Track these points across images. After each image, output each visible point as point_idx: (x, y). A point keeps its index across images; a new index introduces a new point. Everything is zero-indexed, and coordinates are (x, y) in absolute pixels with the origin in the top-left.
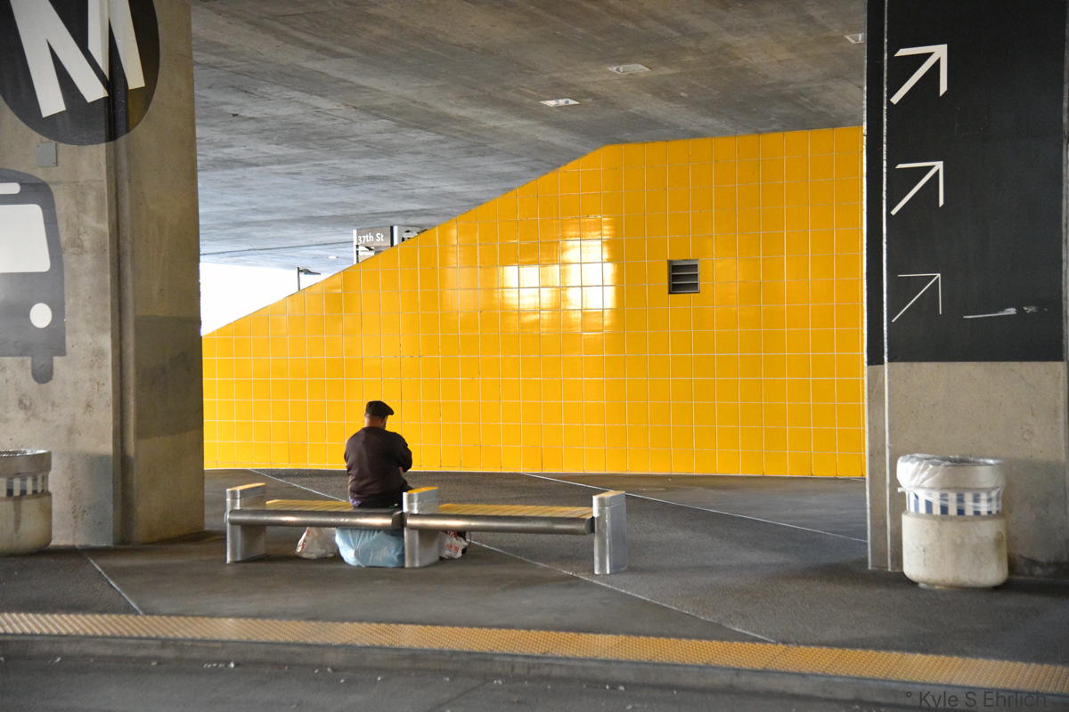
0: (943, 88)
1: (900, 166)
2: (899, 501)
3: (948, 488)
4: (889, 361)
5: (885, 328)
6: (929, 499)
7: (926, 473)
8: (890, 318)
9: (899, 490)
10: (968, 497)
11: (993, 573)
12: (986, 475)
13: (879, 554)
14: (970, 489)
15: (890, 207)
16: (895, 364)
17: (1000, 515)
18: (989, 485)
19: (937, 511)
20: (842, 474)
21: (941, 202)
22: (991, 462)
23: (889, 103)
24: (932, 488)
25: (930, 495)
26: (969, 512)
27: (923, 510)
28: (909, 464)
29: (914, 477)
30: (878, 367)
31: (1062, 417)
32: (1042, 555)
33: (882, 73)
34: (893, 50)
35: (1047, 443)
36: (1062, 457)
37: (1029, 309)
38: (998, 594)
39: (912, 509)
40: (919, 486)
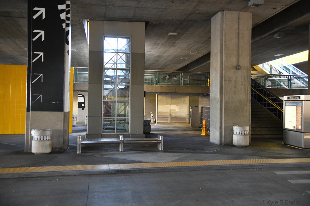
0: (43, 60)
1: (34, 74)
2: (32, 138)
3: (41, 135)
4: (31, 111)
5: (30, 105)
6: (37, 137)
7: (37, 133)
8: (31, 103)
9: (32, 136)
10: (45, 137)
11: (49, 150)
12: (48, 132)
13: (27, 148)
14: (45, 135)
15: (32, 82)
17: (51, 140)
18: (49, 134)
19: (39, 139)
20: (21, 133)
21: (42, 82)
22: (50, 130)
23: (32, 62)
24: (38, 135)
25: (38, 137)
26: (45, 139)
27: (36, 139)
28: (34, 131)
29: (34, 133)
30: (29, 112)
31: (63, 122)
32: (58, 147)
33: (31, 56)
34: (33, 52)
35: (60, 126)
36: (62, 129)
37: (58, 102)
38: (49, 154)
39: (34, 139)
40: (36, 135)
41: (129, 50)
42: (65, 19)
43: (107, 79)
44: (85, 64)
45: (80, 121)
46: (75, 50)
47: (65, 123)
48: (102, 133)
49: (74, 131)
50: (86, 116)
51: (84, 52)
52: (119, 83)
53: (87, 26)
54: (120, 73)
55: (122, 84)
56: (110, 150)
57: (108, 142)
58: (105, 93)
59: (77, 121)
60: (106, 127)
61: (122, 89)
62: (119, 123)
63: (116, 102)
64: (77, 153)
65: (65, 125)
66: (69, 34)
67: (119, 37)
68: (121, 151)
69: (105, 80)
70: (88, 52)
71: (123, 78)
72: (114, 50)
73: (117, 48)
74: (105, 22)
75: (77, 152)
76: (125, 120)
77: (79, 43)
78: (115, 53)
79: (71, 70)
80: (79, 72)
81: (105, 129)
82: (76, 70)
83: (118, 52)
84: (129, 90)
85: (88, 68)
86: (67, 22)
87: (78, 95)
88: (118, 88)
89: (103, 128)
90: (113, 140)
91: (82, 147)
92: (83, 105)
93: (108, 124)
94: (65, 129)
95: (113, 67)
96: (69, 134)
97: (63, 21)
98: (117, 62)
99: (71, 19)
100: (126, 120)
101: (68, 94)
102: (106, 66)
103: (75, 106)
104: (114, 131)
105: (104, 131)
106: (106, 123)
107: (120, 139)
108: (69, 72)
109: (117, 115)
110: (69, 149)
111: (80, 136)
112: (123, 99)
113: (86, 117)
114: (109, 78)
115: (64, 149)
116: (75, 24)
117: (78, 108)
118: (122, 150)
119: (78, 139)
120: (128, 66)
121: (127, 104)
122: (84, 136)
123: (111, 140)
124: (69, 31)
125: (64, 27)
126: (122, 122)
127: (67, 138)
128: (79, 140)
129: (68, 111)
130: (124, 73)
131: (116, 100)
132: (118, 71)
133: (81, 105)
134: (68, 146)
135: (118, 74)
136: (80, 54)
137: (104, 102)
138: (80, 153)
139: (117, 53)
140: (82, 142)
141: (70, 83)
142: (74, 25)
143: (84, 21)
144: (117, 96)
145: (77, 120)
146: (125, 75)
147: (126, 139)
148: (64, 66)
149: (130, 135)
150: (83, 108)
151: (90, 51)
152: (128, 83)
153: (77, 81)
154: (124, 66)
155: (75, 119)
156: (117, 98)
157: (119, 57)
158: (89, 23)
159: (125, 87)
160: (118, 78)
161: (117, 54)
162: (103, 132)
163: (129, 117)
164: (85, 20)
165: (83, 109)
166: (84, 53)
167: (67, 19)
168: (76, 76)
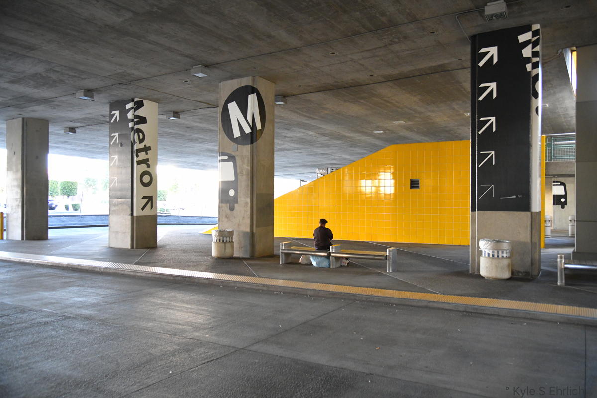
0: (494, 130)
1: (481, 152)
2: (480, 253)
3: (495, 249)
4: (478, 210)
5: (476, 201)
6: (489, 252)
7: (488, 245)
8: (478, 198)
9: (480, 250)
10: (500, 252)
11: (507, 275)
12: (506, 245)
13: (473, 268)
14: (501, 250)
15: (478, 165)
16: (479, 212)
17: (510, 257)
18: (507, 248)
19: (491, 256)
20: (462, 244)
21: (494, 164)
22: (507, 241)
23: (478, 134)
24: (490, 249)
26: (501, 256)
27: (486, 255)
28: (483, 242)
29: (484, 246)
30: (474, 212)
31: (529, 229)
32: (522, 270)
33: (476, 125)
34: (479, 118)
35: (524, 236)
36: (529, 240)
37: (519, 196)
38: (508, 281)
39: (483, 255)
40: (486, 248)
42: (530, 55)
44: (566, 127)
45: (558, 228)
46: (547, 106)
47: (534, 232)
49: (548, 246)
50: (570, 219)
59: (552, 228)
64: (557, 284)
65: (533, 235)
66: (537, 80)
70: (574, 105)
75: (557, 282)
77: (555, 93)
79: (542, 141)
80: (555, 143)
82: (550, 141)
85: (575, 134)
86: (535, 60)
87: (554, 182)
91: (565, 274)
92: (563, 200)
94: (533, 241)
96: (540, 251)
97: (528, 60)
99: (541, 54)
101: (539, 182)
103: (549, 201)
108: (539, 143)
110: (542, 276)
111: (563, 254)
113: (571, 221)
115: (533, 274)
116: (548, 60)
117: (554, 204)
119: (559, 260)
122: (569, 254)
124: (537, 75)
125: (528, 70)
127: (537, 256)
128: (561, 261)
129: (538, 211)
133: (558, 201)
134: (540, 270)
136: (557, 111)
138: (563, 284)
140: (566, 266)
141: (540, 163)
142: (546, 63)
143: (566, 52)
145: (551, 226)
148: (530, 136)
150: (563, 205)
151: (577, 103)
153: (551, 159)
155: (549, 225)
158: (574, 53)
164: (567, 49)
165: (563, 208)
166: (565, 108)
167: (535, 54)
168: (551, 150)
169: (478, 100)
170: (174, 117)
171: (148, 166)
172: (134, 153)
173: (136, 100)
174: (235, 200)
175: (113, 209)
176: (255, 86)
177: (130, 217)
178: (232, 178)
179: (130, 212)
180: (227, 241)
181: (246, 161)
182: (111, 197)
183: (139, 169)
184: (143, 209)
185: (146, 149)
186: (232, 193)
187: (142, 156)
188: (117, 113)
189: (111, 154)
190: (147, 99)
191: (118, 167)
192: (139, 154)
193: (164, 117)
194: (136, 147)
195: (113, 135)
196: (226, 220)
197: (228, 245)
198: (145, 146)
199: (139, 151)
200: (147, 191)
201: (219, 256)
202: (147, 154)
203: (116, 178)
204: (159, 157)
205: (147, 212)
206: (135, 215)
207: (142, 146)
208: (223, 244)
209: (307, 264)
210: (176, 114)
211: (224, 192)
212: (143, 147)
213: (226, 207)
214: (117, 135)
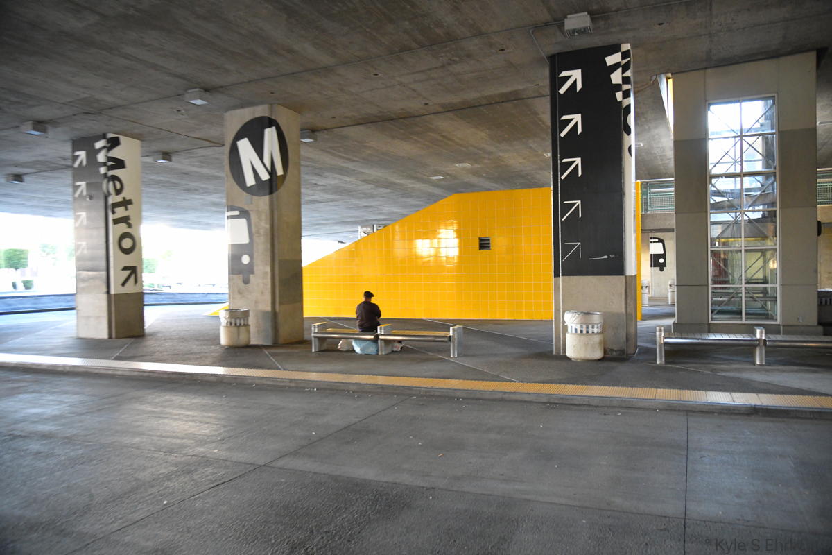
0: (580, 174)
1: (565, 202)
2: (565, 328)
3: (583, 323)
4: (562, 276)
5: (560, 263)
7: (575, 318)
8: (562, 259)
9: (565, 324)
10: (590, 326)
11: (598, 354)
12: (596, 318)
13: (558, 348)
14: (590, 324)
15: (562, 218)
16: (567, 278)
17: (601, 333)
18: (597, 322)
19: (579, 332)
20: (544, 319)
21: (580, 216)
22: (598, 313)
23: (561, 179)
24: (577, 323)
25: (576, 326)
26: (590, 332)
27: (574, 331)
28: (569, 314)
29: (571, 320)
30: (558, 278)
31: (623, 296)
32: (615, 347)
33: (558, 168)
34: (561, 160)
35: (618, 306)
36: (624, 311)
37: (612, 256)
38: (600, 362)
39: (570, 331)
40: (572, 323)
41: (770, 127)
42: (620, 82)
43: (718, 199)
44: (664, 171)
45: (657, 295)
46: (642, 145)
47: (629, 298)
48: (710, 321)
49: (645, 317)
50: (670, 283)
51: (661, 146)
52: (749, 207)
53: (667, 89)
54: (750, 183)
55: (757, 208)
56: (731, 360)
57: (726, 342)
58: (715, 231)
59: (650, 296)
60: (718, 308)
61: (757, 220)
62: (751, 299)
63: (743, 251)
64: (656, 363)
65: (628, 305)
66: (630, 112)
67: (744, 101)
68: (761, 365)
69: (712, 201)
70: (671, 144)
71: (758, 193)
72: (733, 131)
73: (741, 127)
74: (709, 71)
75: (656, 360)
76: (765, 292)
77: (649, 129)
78: (735, 137)
79: (636, 188)
80: (652, 190)
81: (716, 312)
82: (646, 188)
83: (743, 134)
84: (776, 222)
85: (673, 179)
86: (626, 87)
87: (651, 239)
88: (746, 218)
89: (712, 312)
90: (739, 337)
91: (665, 351)
92: (661, 261)
93: (723, 302)
94: (628, 312)
95: (732, 171)
96: (637, 323)
97: (618, 87)
98: (741, 157)
99: (632, 80)
100: (767, 293)
101: (633, 238)
102: (715, 171)
103: (646, 261)
104: (739, 316)
105: (715, 316)
106: (719, 299)
107: (756, 336)
108: (633, 191)
109: (745, 280)
110: (639, 354)
111: (662, 326)
112: (759, 244)
113: (670, 285)
114: (723, 196)
115: (629, 352)
116: (641, 88)
117: (651, 266)
118: (761, 361)
119: (658, 333)
120: (772, 164)
121: (768, 255)
122: (669, 326)
123: (732, 337)
124: (629, 106)
125: (619, 100)
126: (757, 297)
127: (632, 330)
128: (660, 335)
129: (633, 275)
130: (759, 182)
131: (743, 245)
132: (745, 178)
133: (657, 261)
134: (636, 347)
135: (745, 186)
136: (653, 152)
137: (711, 251)
138: (663, 363)
139: (741, 137)
140: (666, 340)
141: (635, 215)
142: (639, 91)
143: (661, 79)
144: (745, 237)
145: (649, 293)
146: (762, 185)
147: (773, 337)
148: (623, 181)
149: (782, 327)
150: (662, 267)
151: (675, 142)
152: (773, 204)
153: (647, 210)
154: (759, 167)
155: (647, 291)
156: (745, 241)
157: (745, 146)
158: (670, 81)
159: (764, 216)
160: (746, 195)
161: (741, 140)
162: (712, 319)
163: (778, 286)
164: (662, 75)
165: (662, 270)
166: (662, 148)
167: (626, 80)
168: (647, 199)
169: (560, 136)
170: (164, 159)
171: (130, 226)
172: (109, 208)
173: (110, 135)
174: (250, 269)
175: (82, 285)
176: (273, 118)
177: (105, 296)
178: (246, 240)
179: (105, 289)
180: (240, 324)
181: (263, 217)
182: (79, 269)
183: (116, 231)
184: (123, 284)
185: (126, 203)
186: (246, 260)
187: (120, 212)
188: (82, 154)
189: (75, 210)
190: (126, 135)
191: (87, 228)
192: (116, 210)
193: (149, 160)
194: (111, 201)
195: (78, 184)
196: (239, 296)
197: (242, 329)
198: (124, 198)
199: (116, 205)
200: (128, 260)
201: (231, 344)
202: (127, 209)
203: (84, 243)
204: (144, 214)
205: (130, 288)
206: (113, 292)
207: (119, 199)
208: (236, 329)
209: (347, 351)
210: (166, 155)
211: (235, 259)
212: (121, 200)
213: (238, 279)
214: (83, 184)
